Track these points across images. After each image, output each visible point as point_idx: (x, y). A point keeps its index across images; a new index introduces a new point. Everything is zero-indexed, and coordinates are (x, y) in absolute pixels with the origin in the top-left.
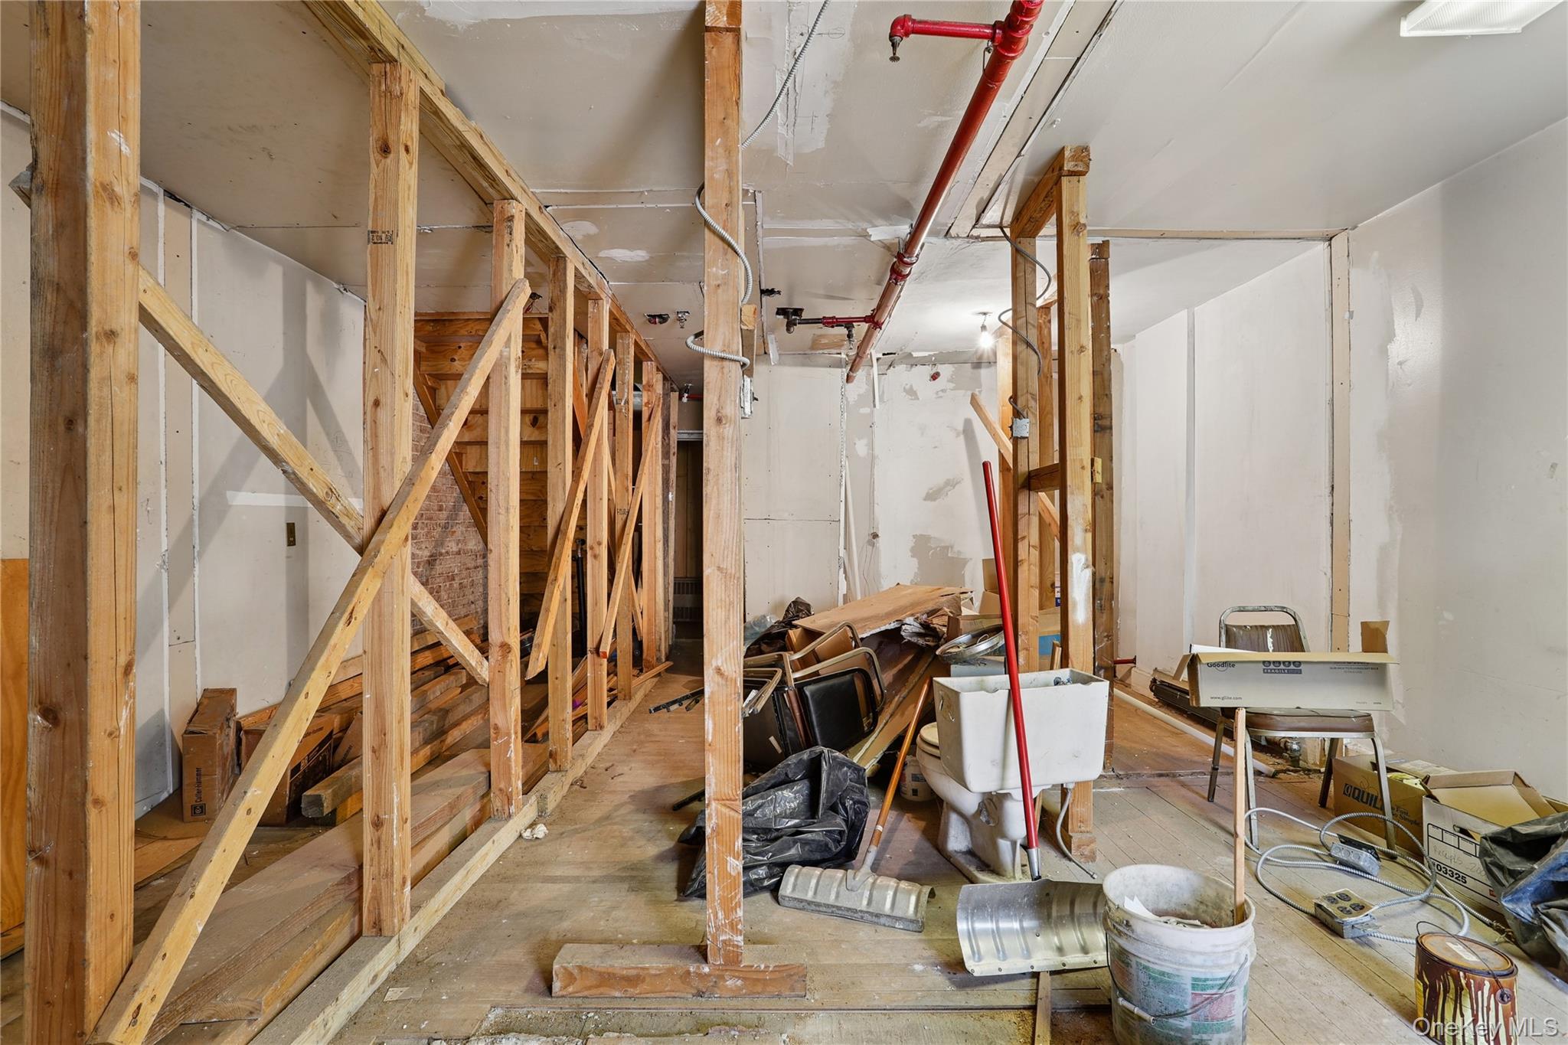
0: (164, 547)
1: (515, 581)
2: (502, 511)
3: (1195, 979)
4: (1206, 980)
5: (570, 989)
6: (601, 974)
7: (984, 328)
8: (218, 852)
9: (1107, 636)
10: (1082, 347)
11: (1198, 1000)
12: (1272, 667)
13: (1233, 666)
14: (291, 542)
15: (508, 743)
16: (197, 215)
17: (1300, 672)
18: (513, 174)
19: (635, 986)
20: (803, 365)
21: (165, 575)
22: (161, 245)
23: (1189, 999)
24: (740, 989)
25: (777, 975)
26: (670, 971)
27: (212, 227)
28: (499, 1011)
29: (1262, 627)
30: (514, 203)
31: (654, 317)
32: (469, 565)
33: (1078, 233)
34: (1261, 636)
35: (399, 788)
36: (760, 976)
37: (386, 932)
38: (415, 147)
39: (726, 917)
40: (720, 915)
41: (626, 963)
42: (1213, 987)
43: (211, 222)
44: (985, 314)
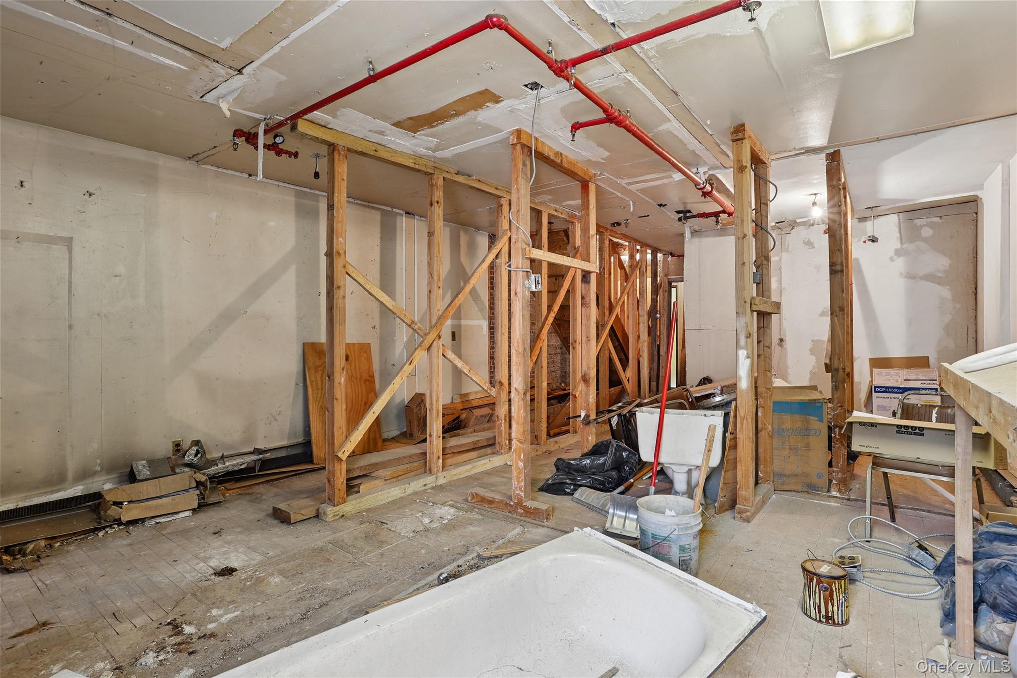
0: (405, 340)
1: (505, 356)
2: (500, 327)
3: (652, 534)
4: (656, 535)
5: (473, 501)
6: (482, 497)
7: (814, 204)
8: (365, 420)
9: (841, 406)
10: (745, 235)
11: (654, 544)
12: (903, 429)
13: (876, 426)
14: (454, 339)
15: (501, 423)
16: (417, 217)
17: (923, 434)
18: (499, 188)
19: (491, 504)
20: (720, 236)
21: (405, 350)
22: (404, 232)
23: (651, 542)
24: (523, 514)
25: (534, 511)
26: (501, 501)
27: (422, 220)
28: (453, 502)
29: (932, 406)
30: (502, 199)
31: (614, 223)
32: (551, 352)
33: (742, 171)
34: (928, 413)
35: (437, 425)
36: (529, 510)
37: (432, 473)
38: (441, 201)
39: (518, 485)
40: (516, 483)
41: (489, 495)
42: (659, 539)
43: (422, 218)
44: (816, 194)
